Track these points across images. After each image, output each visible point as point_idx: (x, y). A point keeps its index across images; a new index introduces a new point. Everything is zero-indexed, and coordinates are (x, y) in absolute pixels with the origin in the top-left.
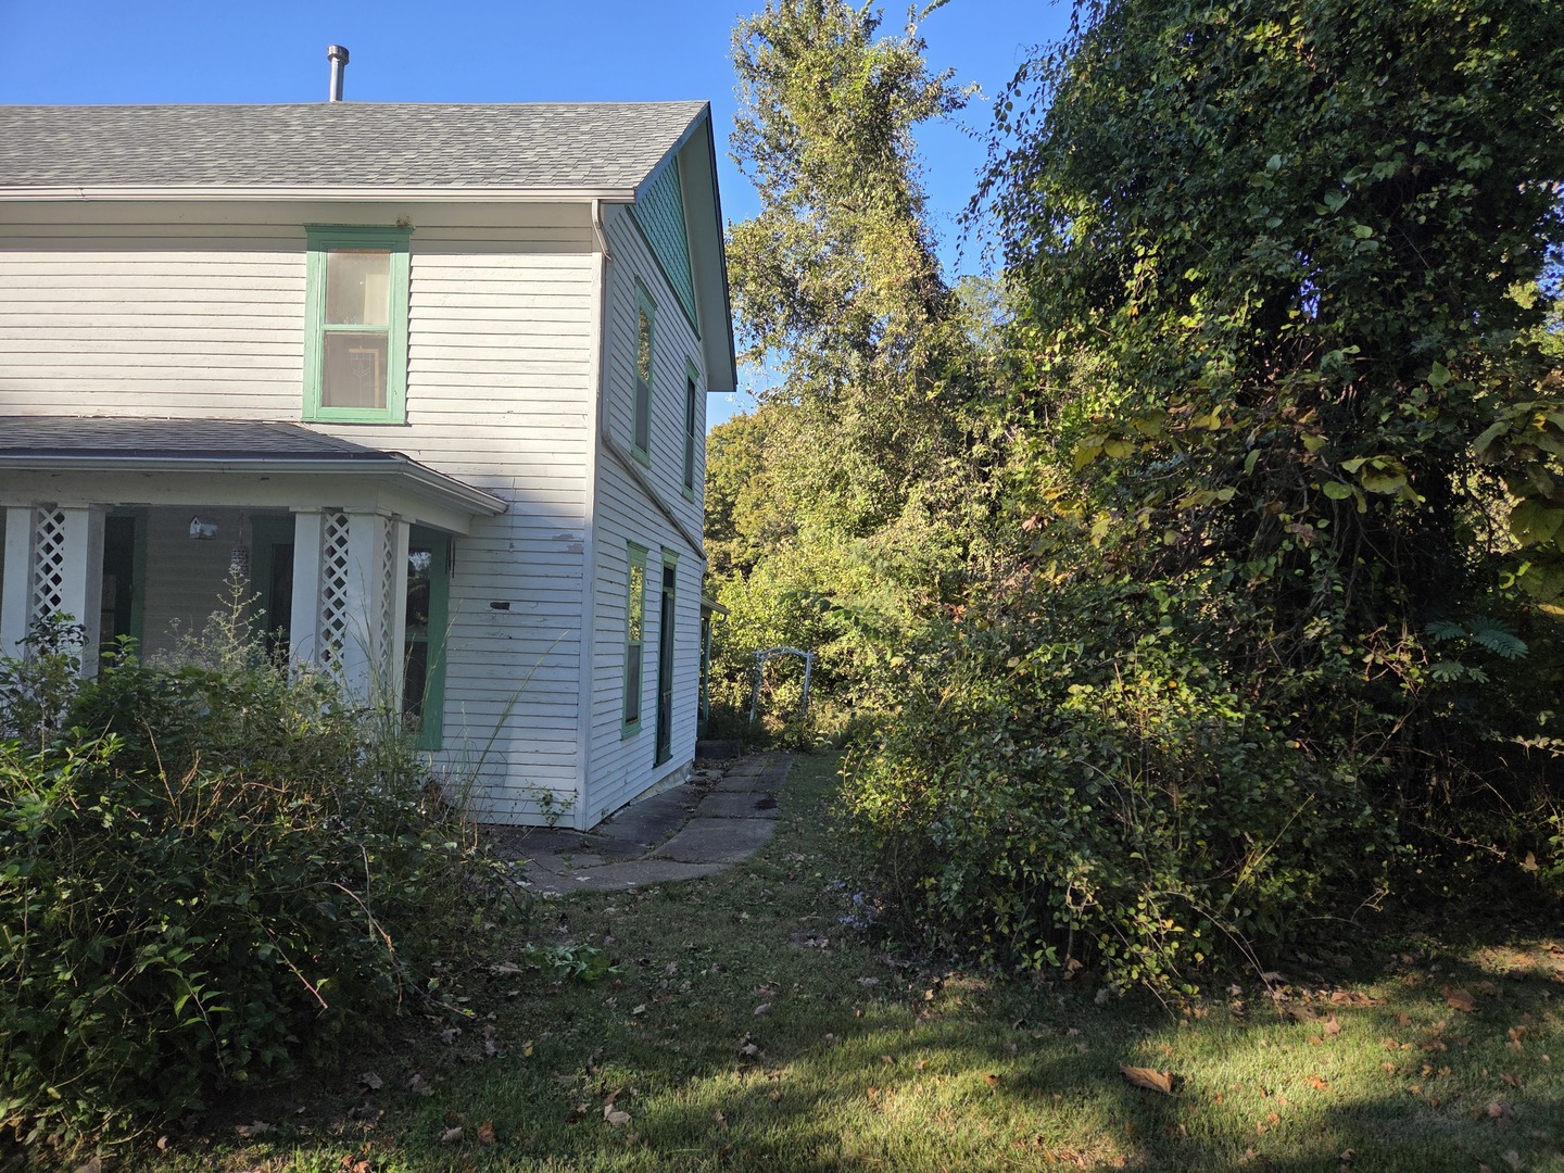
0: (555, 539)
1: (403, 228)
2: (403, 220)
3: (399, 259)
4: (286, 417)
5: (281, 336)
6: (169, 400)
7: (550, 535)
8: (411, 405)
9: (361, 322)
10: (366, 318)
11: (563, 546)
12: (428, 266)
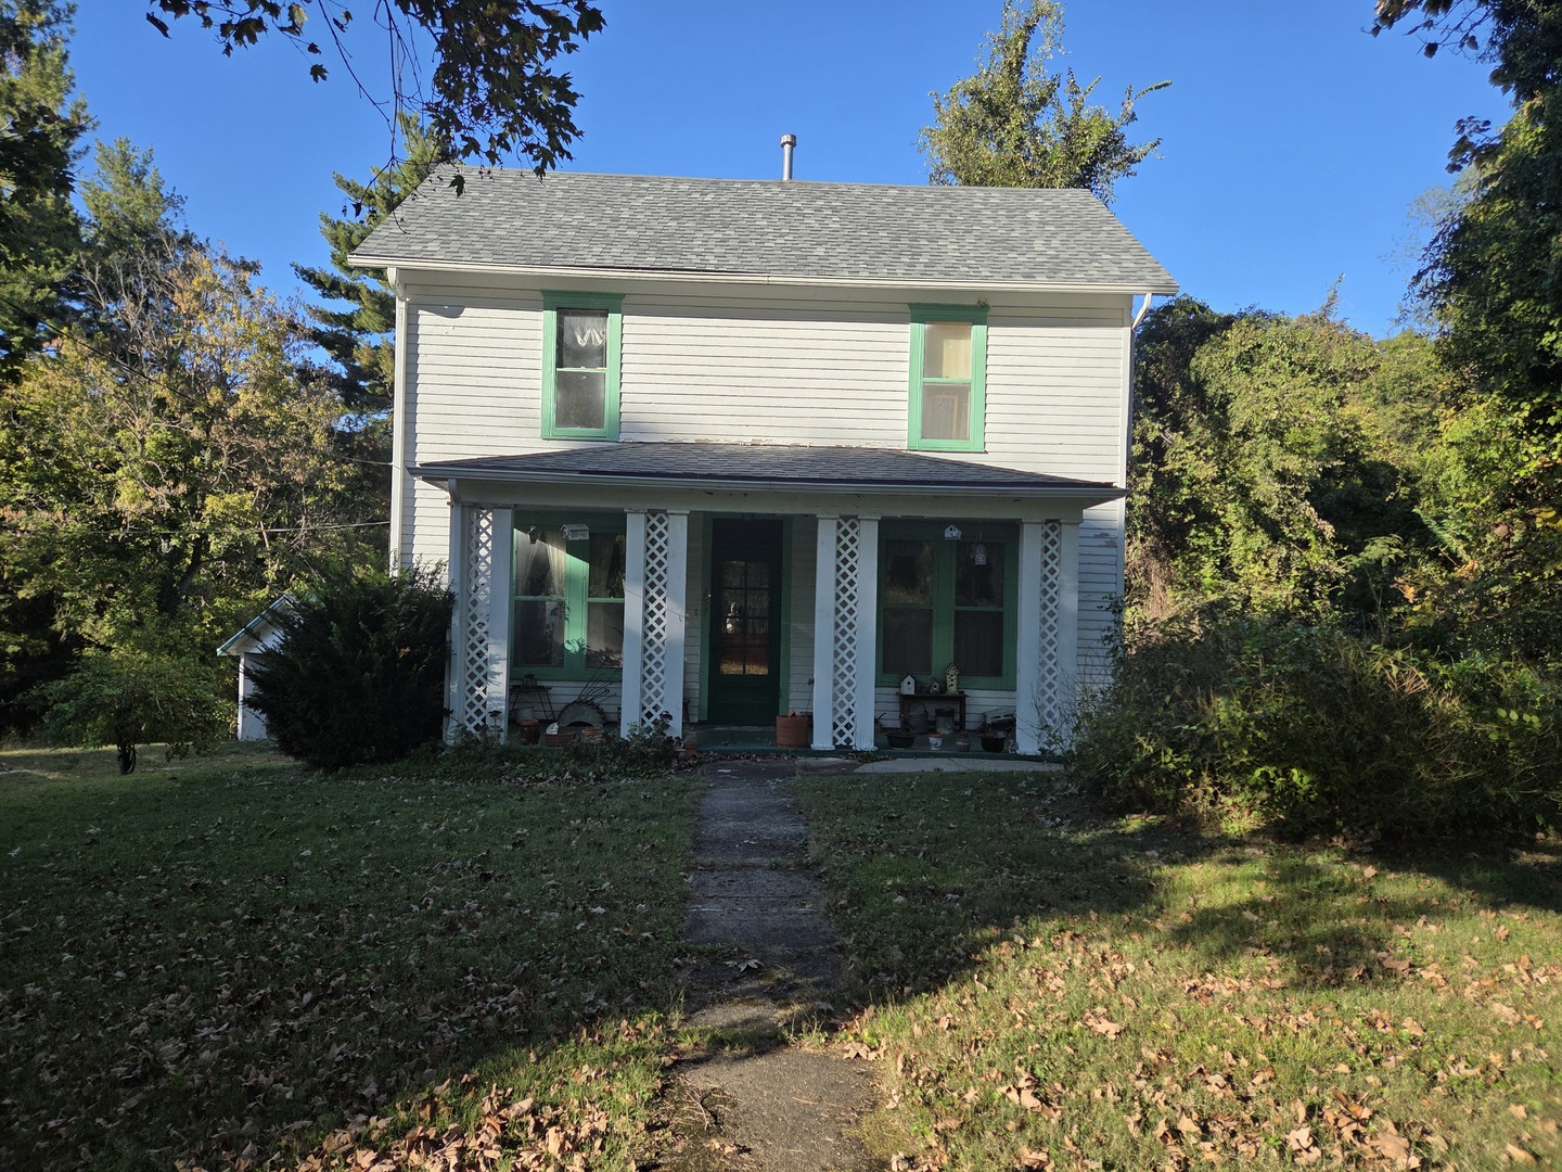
0: (1096, 537)
1: (984, 307)
2: (982, 300)
3: (978, 330)
4: (895, 446)
5: (890, 386)
6: (806, 432)
7: (1092, 534)
8: (988, 438)
9: (940, 376)
10: (944, 374)
11: (1102, 542)
12: (1000, 336)
